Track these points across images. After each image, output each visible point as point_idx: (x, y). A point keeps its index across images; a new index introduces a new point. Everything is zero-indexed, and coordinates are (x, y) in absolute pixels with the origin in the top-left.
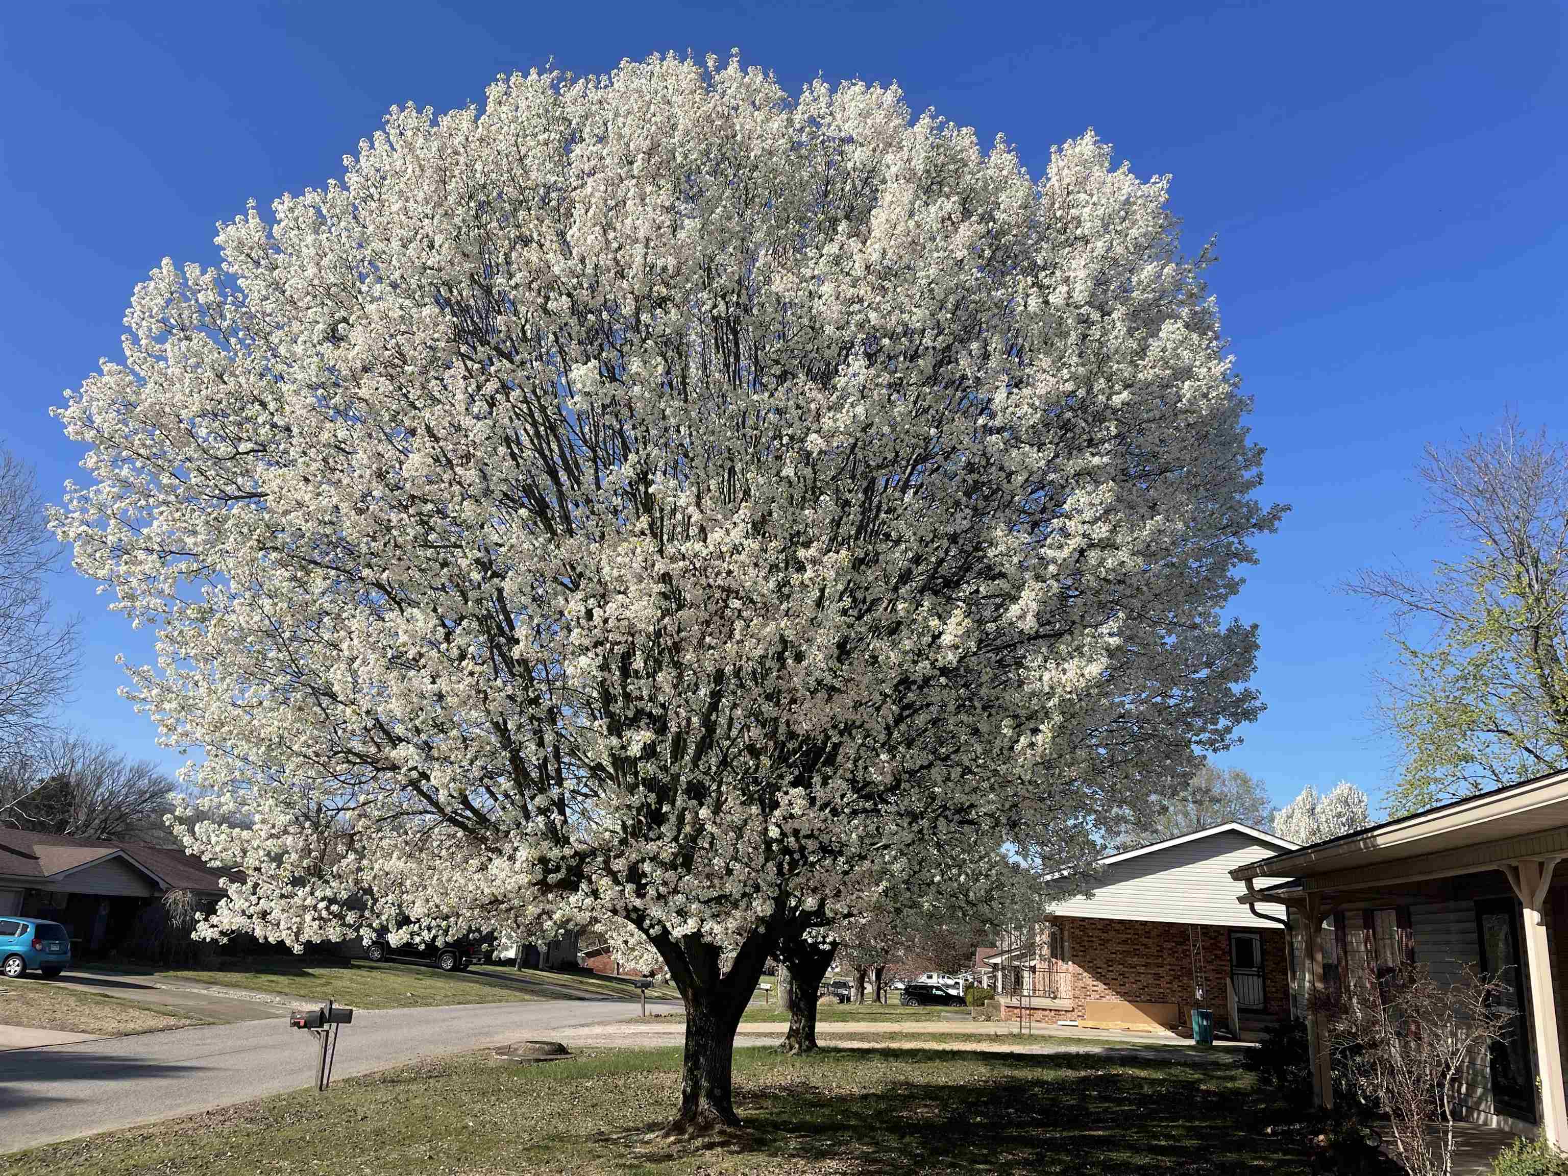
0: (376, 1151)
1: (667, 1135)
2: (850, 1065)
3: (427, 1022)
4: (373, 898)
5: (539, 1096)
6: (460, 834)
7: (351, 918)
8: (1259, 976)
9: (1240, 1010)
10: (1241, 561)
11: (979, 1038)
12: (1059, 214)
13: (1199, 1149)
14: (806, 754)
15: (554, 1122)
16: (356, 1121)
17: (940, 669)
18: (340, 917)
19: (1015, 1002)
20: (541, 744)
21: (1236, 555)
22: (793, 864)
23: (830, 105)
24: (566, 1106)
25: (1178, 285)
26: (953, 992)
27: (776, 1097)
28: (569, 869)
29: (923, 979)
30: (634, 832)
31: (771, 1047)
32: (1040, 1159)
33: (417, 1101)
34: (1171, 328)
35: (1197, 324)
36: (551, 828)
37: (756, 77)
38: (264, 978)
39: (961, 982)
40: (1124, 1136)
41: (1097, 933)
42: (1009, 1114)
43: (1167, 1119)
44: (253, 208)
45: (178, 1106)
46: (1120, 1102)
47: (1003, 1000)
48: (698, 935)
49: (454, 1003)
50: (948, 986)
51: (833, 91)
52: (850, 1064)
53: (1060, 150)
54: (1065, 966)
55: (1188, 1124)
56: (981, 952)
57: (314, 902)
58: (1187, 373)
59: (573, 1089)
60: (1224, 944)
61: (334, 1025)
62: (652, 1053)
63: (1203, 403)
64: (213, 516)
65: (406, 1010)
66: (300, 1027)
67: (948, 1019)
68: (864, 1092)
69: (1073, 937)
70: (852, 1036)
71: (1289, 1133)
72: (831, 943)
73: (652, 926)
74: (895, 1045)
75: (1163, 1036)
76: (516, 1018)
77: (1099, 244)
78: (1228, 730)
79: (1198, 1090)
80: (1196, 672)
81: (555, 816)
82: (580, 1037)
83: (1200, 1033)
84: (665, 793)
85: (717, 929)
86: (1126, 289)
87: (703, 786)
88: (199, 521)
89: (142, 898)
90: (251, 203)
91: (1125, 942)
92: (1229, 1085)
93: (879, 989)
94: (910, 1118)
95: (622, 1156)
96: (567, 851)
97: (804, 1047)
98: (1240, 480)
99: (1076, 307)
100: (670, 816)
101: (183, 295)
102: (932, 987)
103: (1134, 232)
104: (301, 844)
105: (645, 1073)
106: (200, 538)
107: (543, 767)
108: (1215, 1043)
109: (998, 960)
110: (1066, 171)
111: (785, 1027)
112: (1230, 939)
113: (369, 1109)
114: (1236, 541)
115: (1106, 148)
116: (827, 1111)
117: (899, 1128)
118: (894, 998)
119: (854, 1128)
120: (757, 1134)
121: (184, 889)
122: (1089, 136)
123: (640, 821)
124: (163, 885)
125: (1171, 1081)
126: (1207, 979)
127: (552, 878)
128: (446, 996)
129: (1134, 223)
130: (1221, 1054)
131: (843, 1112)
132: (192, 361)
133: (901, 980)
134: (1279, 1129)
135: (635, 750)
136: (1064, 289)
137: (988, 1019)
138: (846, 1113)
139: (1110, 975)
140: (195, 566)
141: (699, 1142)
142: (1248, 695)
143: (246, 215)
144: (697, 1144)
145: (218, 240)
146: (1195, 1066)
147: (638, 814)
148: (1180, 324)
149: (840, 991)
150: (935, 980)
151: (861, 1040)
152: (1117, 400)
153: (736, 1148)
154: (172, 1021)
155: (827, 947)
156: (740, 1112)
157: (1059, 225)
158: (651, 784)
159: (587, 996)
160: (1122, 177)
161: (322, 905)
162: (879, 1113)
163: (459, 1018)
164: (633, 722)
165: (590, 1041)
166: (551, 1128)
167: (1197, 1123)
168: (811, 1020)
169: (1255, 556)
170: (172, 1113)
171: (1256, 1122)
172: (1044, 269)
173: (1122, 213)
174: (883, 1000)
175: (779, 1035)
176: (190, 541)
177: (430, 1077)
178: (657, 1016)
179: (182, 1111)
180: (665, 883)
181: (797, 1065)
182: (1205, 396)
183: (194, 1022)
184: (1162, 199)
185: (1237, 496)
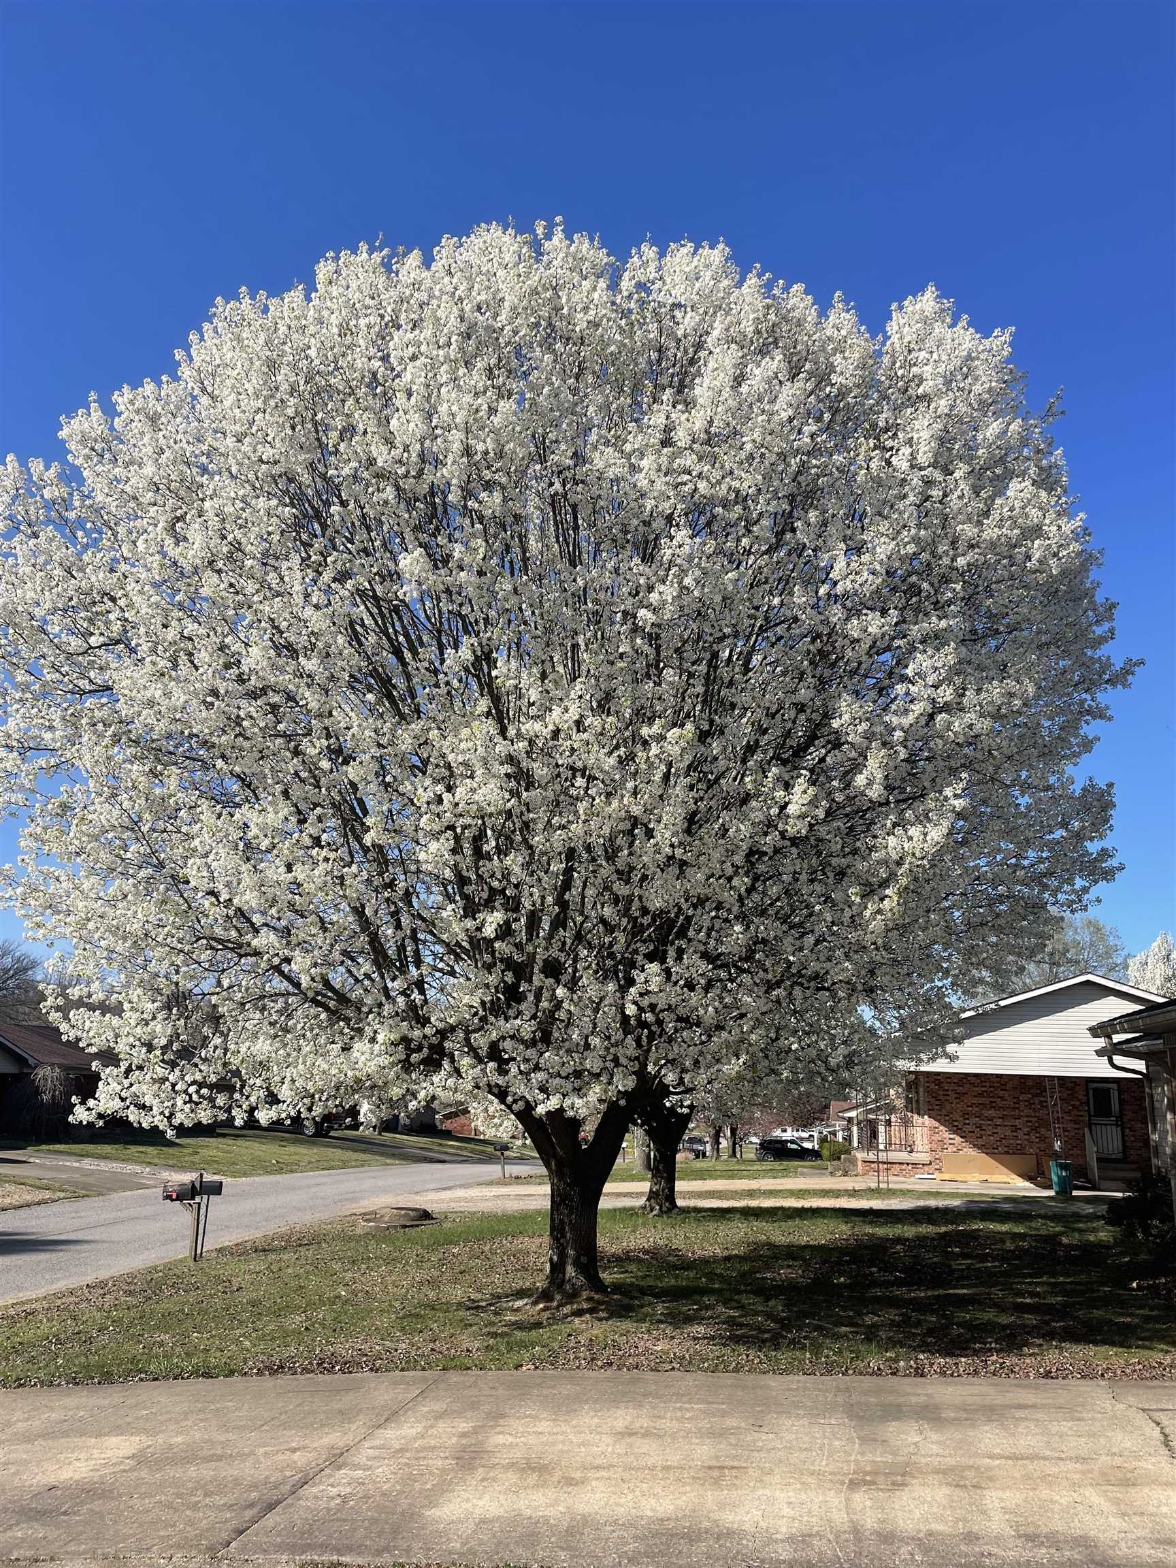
0: (253, 1322)
1: (535, 1303)
2: (711, 1226)
3: (294, 1189)
4: (241, 1079)
5: (407, 1262)
6: (323, 1016)
7: (221, 1100)
8: (1117, 1125)
9: (1099, 1160)
10: (1094, 718)
11: (837, 1194)
12: (900, 373)
13: (1065, 1305)
14: (660, 928)
15: (424, 1289)
16: (232, 1292)
17: (790, 839)
18: (212, 1100)
19: (872, 1156)
20: (398, 926)
21: (1088, 712)
22: (651, 1037)
23: (660, 269)
24: (435, 1273)
25: (1024, 442)
26: (807, 1145)
27: (639, 1260)
28: (431, 1047)
29: (778, 1133)
30: (494, 1009)
31: (632, 1209)
32: (906, 1321)
33: (290, 1271)
34: (1019, 487)
35: (1046, 481)
36: (412, 1006)
37: (583, 246)
38: (134, 1149)
39: (816, 1135)
40: (989, 1294)
41: (952, 1087)
42: (872, 1274)
43: (1030, 1276)
44: (95, 401)
45: (58, 1280)
46: (983, 1258)
47: (860, 1155)
48: (561, 1110)
49: (318, 1169)
50: (802, 1139)
51: (662, 254)
52: (711, 1224)
53: (901, 308)
54: (921, 1120)
55: (1053, 1280)
56: (835, 1106)
57: (184, 1088)
58: (1036, 531)
59: (441, 1256)
60: (1081, 1095)
61: (205, 1197)
62: (515, 1217)
63: (1053, 562)
64: (69, 712)
65: (272, 1178)
66: (172, 1200)
67: (804, 1175)
68: (726, 1253)
69: (929, 1092)
70: (711, 1194)
71: (1156, 1287)
72: (688, 1107)
73: (515, 1101)
74: (754, 1203)
75: (1022, 1187)
76: (380, 1183)
77: (943, 402)
78: (1085, 890)
79: (1060, 1244)
80: (1051, 832)
81: (416, 996)
82: (443, 1201)
83: (1059, 1184)
84: (522, 971)
85: (579, 1102)
86: (970, 447)
87: (559, 962)
88: (56, 716)
89: (12, 1075)
90: (93, 396)
91: (981, 1095)
92: (1092, 1238)
93: (734, 1144)
94: (773, 1279)
95: (493, 1324)
96: (428, 1031)
97: (664, 1209)
98: (1091, 636)
99: (921, 469)
100: (528, 994)
101: (29, 491)
102: (787, 1141)
103: (977, 388)
104: (169, 1031)
105: (510, 1238)
106: (58, 733)
107: (401, 948)
108: (1075, 1193)
109: (853, 1114)
110: (906, 329)
111: (645, 1187)
112: (1087, 1090)
113: (245, 1280)
114: (1088, 697)
115: (947, 304)
116: (692, 1274)
117: (765, 1291)
118: (750, 1154)
119: (719, 1292)
120: (626, 1301)
121: (52, 1065)
122: (930, 294)
123: (499, 999)
124: (31, 1061)
125: (1031, 1236)
126: (1065, 1130)
127: (415, 1057)
128: (310, 1163)
129: (976, 379)
130: (1081, 1204)
131: (705, 1275)
132: (41, 560)
133: (755, 1135)
134: (1144, 1283)
135: (489, 931)
136: (906, 450)
137: (846, 1174)
138: (711, 1276)
139: (967, 1128)
140: (52, 761)
141: (567, 1310)
142: (1105, 854)
143: (88, 408)
144: (565, 1311)
145: (62, 434)
146: (1055, 1218)
147: (497, 992)
148: (1028, 483)
149: (695, 1146)
150: (789, 1134)
151: (719, 1198)
152: (961, 562)
153: (602, 1314)
154: (47, 1195)
155: (685, 1111)
156: (606, 1277)
157: (900, 384)
158: (509, 964)
159: (447, 1158)
160: (962, 331)
161: (192, 1089)
162: (743, 1275)
163: (324, 1184)
164: (489, 904)
165: (453, 1205)
166: (422, 1296)
167: (1061, 1279)
168: (671, 1180)
169: (1109, 713)
170: (54, 1287)
171: (1120, 1277)
172: (887, 430)
173: (965, 369)
174: (738, 1155)
175: (638, 1195)
176: (48, 736)
177: (300, 1245)
178: (518, 1178)
179: (62, 1285)
180: (527, 1061)
181: (659, 1226)
182: (1055, 555)
183: (68, 1195)
184: (1006, 354)
185: (1089, 653)
